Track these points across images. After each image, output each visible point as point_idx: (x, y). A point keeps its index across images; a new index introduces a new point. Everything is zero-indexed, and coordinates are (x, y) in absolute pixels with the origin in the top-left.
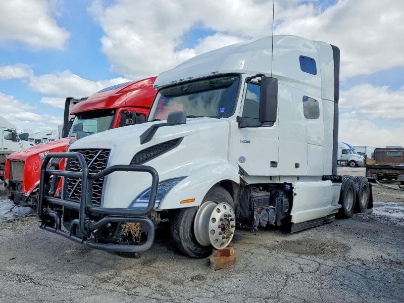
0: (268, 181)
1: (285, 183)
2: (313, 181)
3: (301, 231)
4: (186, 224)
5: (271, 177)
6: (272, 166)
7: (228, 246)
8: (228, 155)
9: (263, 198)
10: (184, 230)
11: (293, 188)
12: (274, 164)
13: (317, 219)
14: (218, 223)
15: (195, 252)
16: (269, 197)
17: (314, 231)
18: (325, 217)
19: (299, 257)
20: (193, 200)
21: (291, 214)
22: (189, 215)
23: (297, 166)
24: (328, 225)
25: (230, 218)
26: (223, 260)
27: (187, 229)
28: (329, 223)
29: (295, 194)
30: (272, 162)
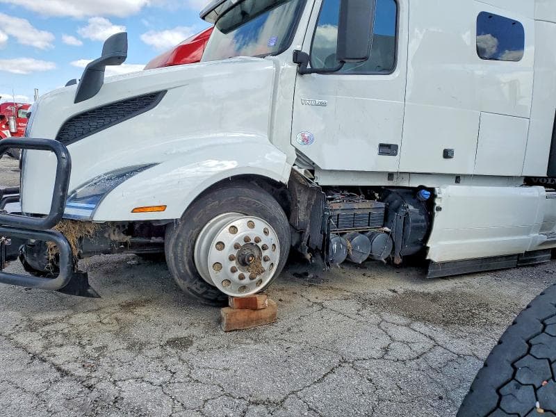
0: (384, 182)
1: (422, 187)
2: (503, 185)
3: (453, 277)
4: (179, 250)
5: (391, 176)
6: (381, 153)
7: (257, 293)
8: (271, 127)
9: (367, 212)
10: (175, 259)
11: (435, 196)
12: (388, 149)
13: (502, 257)
14: (229, 250)
15: (205, 296)
16: (382, 212)
17: (487, 278)
18: (519, 255)
19: (408, 326)
20: (163, 208)
21: (428, 245)
22: (184, 234)
23: (447, 154)
24: (529, 269)
25: (260, 245)
26: (243, 315)
27: (182, 257)
28: (533, 266)
29: (439, 209)
30: (381, 146)
